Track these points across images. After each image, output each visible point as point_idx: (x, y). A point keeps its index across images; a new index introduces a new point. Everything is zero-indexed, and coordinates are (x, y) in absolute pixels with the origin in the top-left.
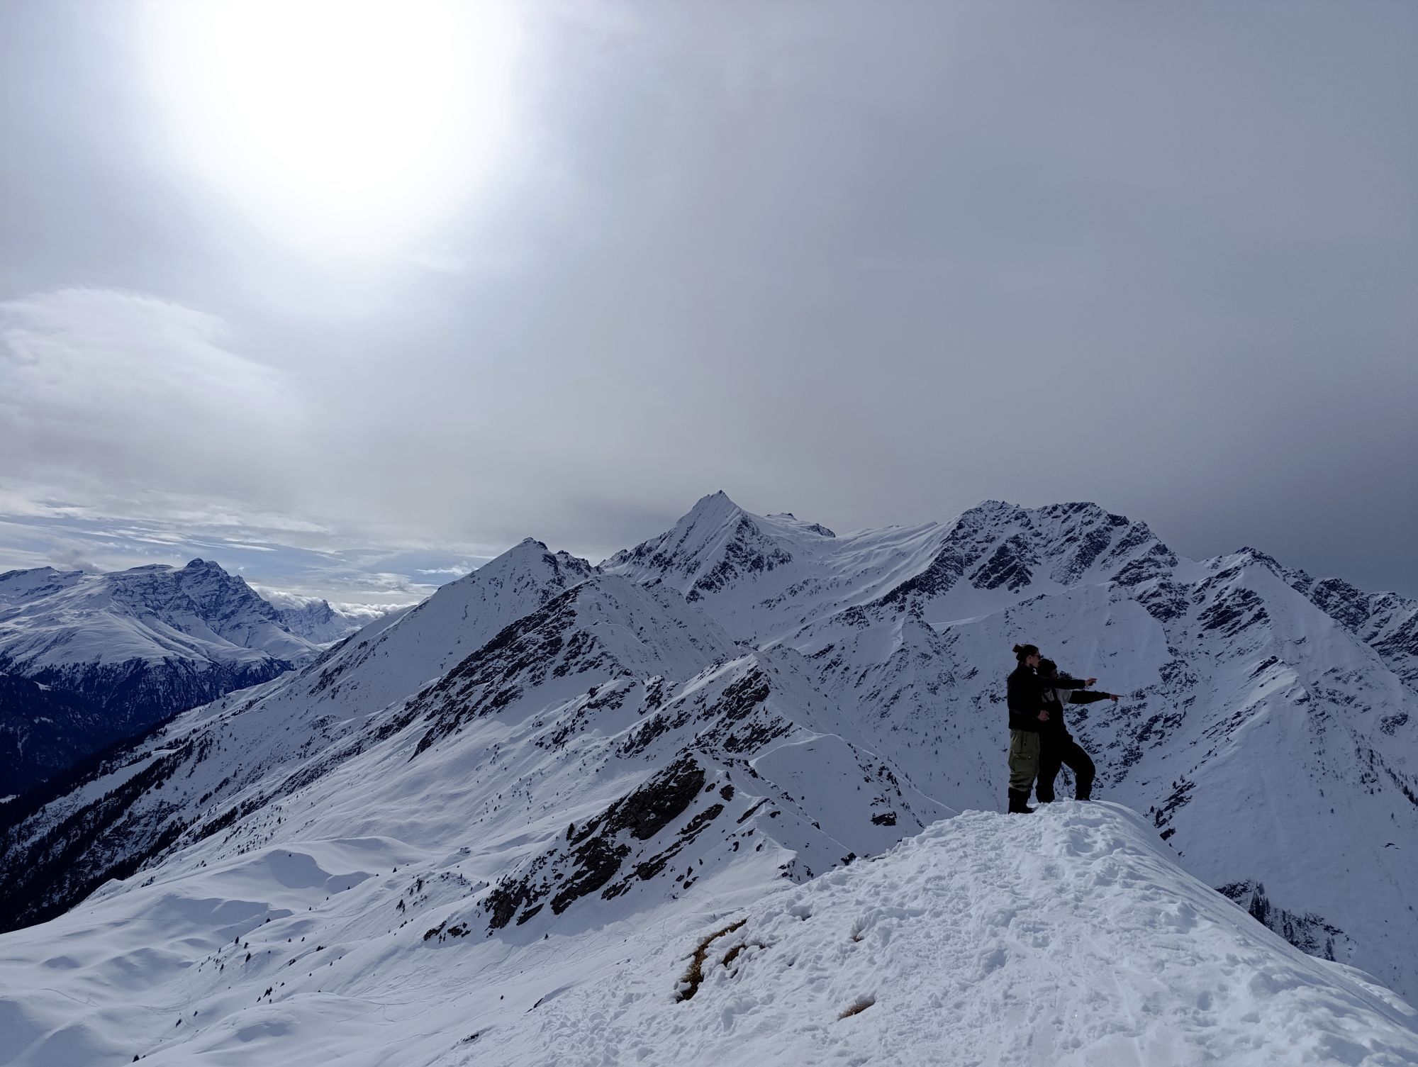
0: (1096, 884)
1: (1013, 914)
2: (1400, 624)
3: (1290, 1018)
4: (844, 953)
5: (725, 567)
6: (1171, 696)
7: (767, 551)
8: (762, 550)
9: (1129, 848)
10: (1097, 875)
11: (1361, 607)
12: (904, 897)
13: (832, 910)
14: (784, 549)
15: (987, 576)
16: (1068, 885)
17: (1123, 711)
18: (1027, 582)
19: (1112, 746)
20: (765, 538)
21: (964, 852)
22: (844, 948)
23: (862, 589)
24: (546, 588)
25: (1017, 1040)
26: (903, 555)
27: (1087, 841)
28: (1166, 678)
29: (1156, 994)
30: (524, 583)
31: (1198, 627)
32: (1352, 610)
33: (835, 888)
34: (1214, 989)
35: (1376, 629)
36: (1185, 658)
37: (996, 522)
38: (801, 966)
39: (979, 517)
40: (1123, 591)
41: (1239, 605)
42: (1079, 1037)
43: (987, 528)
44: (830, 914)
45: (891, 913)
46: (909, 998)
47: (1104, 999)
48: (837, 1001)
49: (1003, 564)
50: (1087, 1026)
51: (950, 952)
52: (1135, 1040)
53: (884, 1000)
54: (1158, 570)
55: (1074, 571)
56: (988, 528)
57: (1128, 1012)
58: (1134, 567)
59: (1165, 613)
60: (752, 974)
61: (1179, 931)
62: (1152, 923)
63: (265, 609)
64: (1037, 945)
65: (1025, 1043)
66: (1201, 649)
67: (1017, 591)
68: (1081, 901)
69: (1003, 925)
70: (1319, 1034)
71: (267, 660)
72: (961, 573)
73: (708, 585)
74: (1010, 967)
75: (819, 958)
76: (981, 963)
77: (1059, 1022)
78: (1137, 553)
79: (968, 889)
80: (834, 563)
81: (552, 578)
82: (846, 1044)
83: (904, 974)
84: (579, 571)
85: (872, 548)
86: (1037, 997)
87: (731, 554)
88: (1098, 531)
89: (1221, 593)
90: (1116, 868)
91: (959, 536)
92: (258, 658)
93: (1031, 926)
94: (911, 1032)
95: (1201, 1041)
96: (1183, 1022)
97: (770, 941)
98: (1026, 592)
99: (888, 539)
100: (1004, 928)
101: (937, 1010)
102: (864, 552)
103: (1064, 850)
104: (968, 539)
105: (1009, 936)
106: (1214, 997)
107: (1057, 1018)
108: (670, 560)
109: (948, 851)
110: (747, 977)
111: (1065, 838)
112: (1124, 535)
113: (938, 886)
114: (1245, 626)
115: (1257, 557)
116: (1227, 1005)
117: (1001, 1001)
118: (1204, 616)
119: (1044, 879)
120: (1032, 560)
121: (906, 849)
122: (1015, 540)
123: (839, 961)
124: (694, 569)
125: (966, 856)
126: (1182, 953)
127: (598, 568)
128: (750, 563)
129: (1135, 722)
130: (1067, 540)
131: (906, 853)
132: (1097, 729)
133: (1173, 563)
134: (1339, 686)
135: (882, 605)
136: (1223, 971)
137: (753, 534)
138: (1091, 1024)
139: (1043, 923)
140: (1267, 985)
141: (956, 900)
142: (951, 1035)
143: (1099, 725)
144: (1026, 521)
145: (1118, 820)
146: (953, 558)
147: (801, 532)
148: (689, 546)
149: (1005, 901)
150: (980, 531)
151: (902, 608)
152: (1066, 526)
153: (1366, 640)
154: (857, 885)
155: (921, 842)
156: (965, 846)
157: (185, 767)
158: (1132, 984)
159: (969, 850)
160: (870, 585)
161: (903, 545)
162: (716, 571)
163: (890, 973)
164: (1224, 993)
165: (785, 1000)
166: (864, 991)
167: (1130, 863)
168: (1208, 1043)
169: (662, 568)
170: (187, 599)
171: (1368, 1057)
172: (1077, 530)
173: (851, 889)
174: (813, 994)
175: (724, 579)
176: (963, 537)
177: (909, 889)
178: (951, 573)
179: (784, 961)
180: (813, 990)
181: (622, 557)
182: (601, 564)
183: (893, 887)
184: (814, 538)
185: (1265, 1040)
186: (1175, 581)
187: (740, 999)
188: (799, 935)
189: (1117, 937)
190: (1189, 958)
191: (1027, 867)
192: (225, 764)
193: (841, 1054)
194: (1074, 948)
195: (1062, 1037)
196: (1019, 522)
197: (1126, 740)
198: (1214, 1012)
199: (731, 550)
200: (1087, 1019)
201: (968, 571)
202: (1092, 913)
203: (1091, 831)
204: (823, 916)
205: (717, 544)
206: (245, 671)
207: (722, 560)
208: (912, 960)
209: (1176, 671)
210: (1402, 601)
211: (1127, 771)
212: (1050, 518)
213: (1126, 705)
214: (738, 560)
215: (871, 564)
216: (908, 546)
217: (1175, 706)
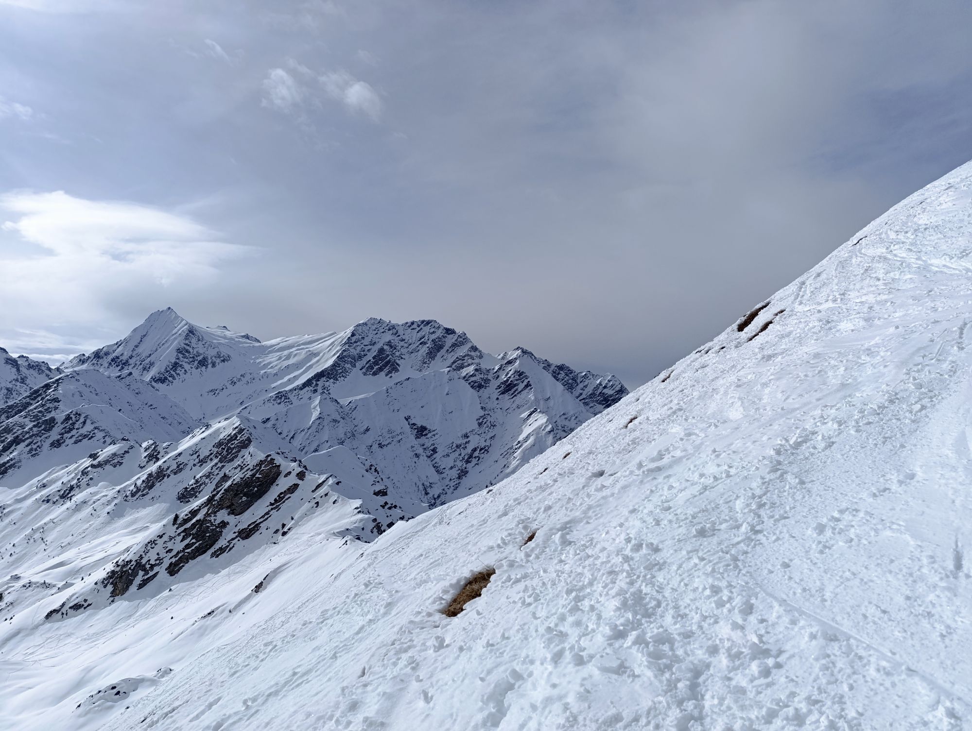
2: (592, 388)
5: (175, 366)
6: (483, 435)
7: (211, 353)
8: (207, 353)
11: (575, 379)
14: (224, 352)
15: (371, 367)
17: (457, 446)
18: (397, 371)
19: (452, 468)
20: (208, 343)
23: (286, 379)
24: (10, 386)
26: (315, 355)
28: (480, 424)
31: (496, 394)
32: (570, 381)
35: (581, 391)
36: (490, 412)
37: (376, 332)
39: (364, 328)
40: (455, 374)
41: (517, 380)
43: (370, 336)
49: (382, 359)
54: (473, 361)
55: (425, 363)
56: (371, 336)
58: (460, 359)
59: (478, 386)
66: (498, 406)
67: (391, 377)
72: (354, 366)
73: (162, 380)
78: (462, 351)
80: (264, 361)
81: (15, 377)
84: (41, 371)
85: (291, 350)
87: (180, 356)
88: (438, 338)
89: (508, 373)
91: (352, 342)
98: (397, 377)
99: (303, 344)
102: (286, 352)
104: (358, 343)
108: (127, 361)
112: (453, 340)
114: (520, 392)
115: (524, 352)
118: (499, 387)
120: (400, 356)
122: (389, 344)
124: (149, 368)
127: (58, 369)
128: (196, 362)
129: (463, 452)
130: (421, 344)
132: (443, 458)
133: (481, 357)
134: (567, 423)
135: (301, 389)
137: (199, 340)
143: (444, 456)
144: (395, 331)
146: (349, 356)
147: (237, 340)
148: (144, 349)
150: (366, 338)
151: (315, 391)
152: (420, 335)
153: (577, 397)
160: (292, 376)
161: (314, 347)
162: (168, 369)
172: (426, 338)
175: (175, 375)
176: (355, 342)
178: (348, 366)
181: (80, 360)
182: (61, 366)
184: (247, 343)
186: (484, 366)
196: (391, 332)
197: (459, 464)
199: (180, 352)
201: (359, 364)
205: (168, 348)
207: (173, 361)
209: (485, 420)
210: (593, 375)
211: (460, 483)
212: (409, 330)
213: (459, 442)
214: (186, 360)
215: (291, 361)
216: (316, 349)
217: (485, 441)
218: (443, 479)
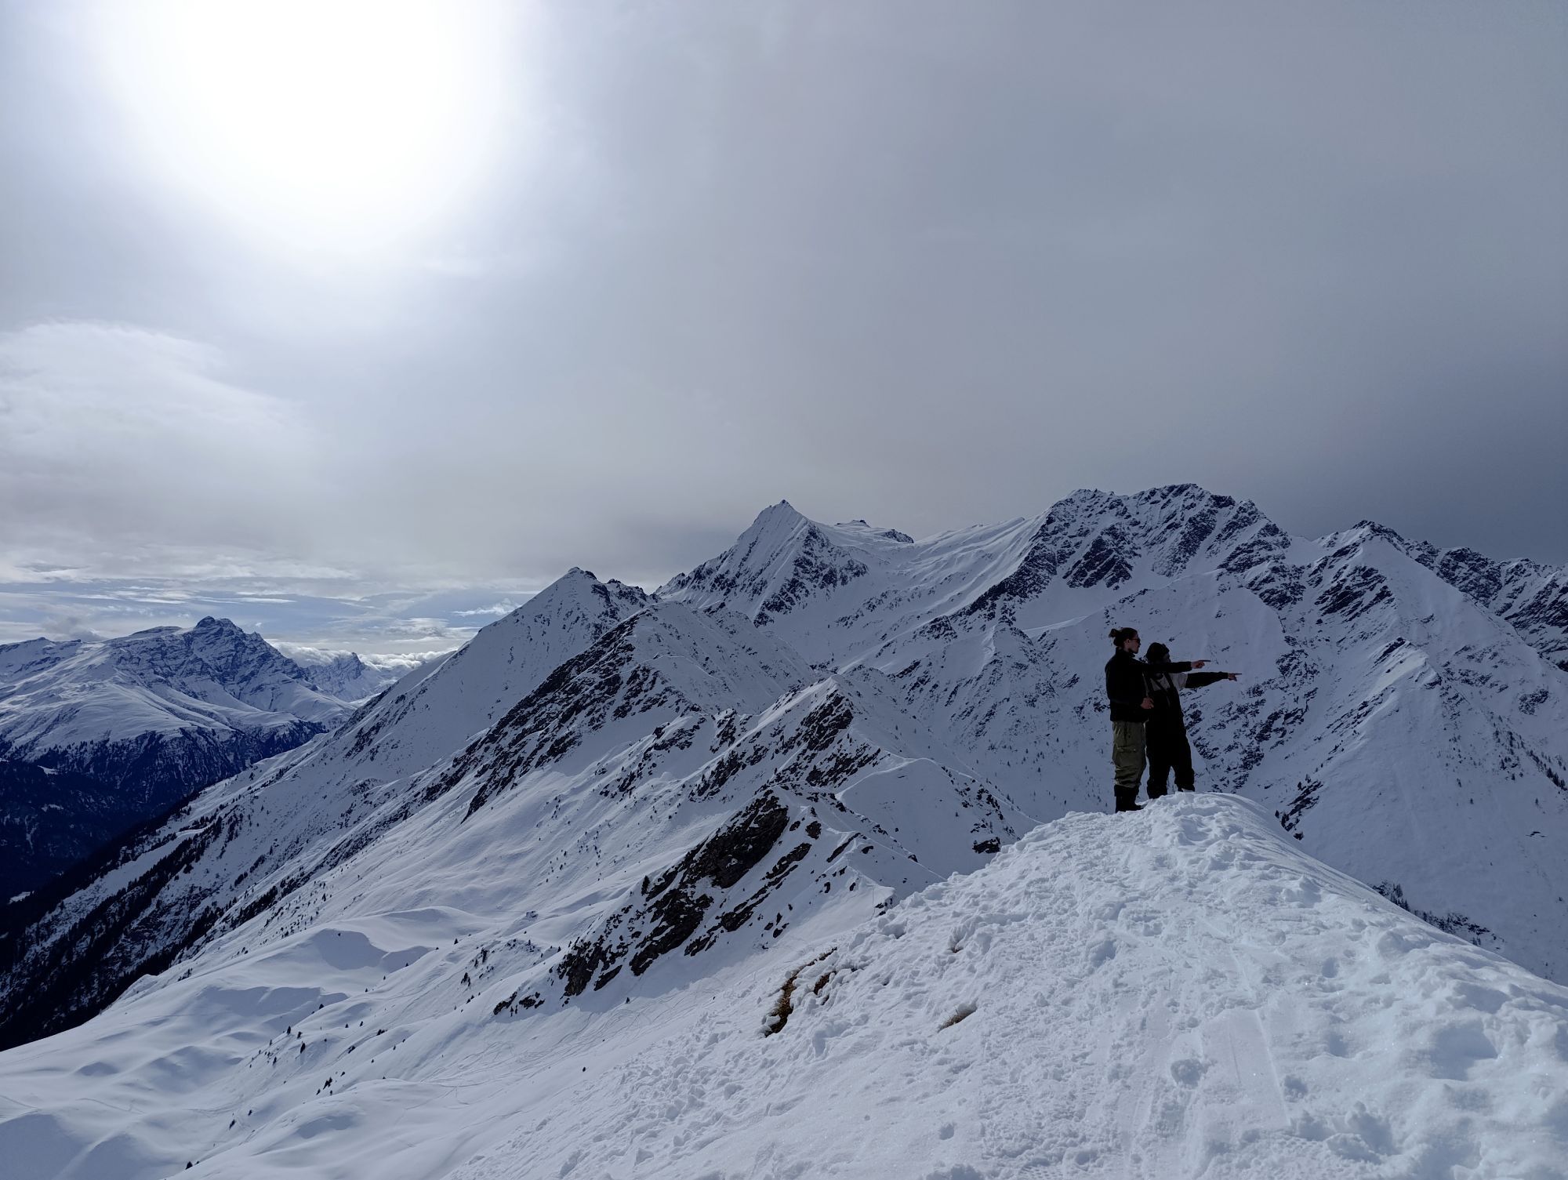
0: (1211, 869)
1: (1123, 906)
2: (1535, 593)
3: (1422, 973)
4: (942, 965)
5: (794, 584)
6: (1291, 690)
7: (840, 563)
8: (834, 563)
9: (1247, 834)
10: (1212, 859)
11: (1493, 577)
12: (1005, 903)
13: (928, 924)
14: (858, 560)
15: (1082, 573)
16: (1181, 872)
17: (1241, 710)
18: (1127, 576)
19: (1230, 748)
20: (836, 549)
21: (1068, 852)
22: (942, 960)
23: (947, 598)
24: (598, 622)
25: (1129, 1025)
26: (991, 557)
27: (1200, 829)
28: (1284, 670)
29: (1278, 965)
30: (573, 618)
31: (1316, 612)
32: (1483, 581)
33: (930, 903)
34: (1340, 955)
35: (1509, 601)
36: (1304, 647)
37: (1089, 513)
38: (897, 984)
39: (1069, 508)
40: (1232, 579)
41: (1359, 585)
42: (1196, 1017)
43: (1079, 520)
44: (925, 929)
45: (991, 919)
46: (1012, 1000)
47: (1222, 976)
48: (937, 1014)
49: (1100, 559)
50: (1204, 1005)
51: (1055, 951)
52: (1256, 1012)
53: (986, 1005)
54: (1270, 553)
55: (1178, 561)
56: (1081, 521)
57: (1248, 984)
58: (1243, 551)
59: (1279, 600)
60: (845, 998)
61: (1301, 906)
62: (1272, 901)
63: (288, 668)
64: (1148, 933)
65: (1137, 1027)
66: (1321, 636)
67: (1117, 588)
68: (1195, 887)
69: (1111, 919)
70: (1453, 983)
71: (295, 724)
72: (1054, 572)
73: (778, 606)
74: (1121, 957)
75: (916, 973)
76: (1090, 957)
77: (1175, 1004)
78: (1246, 536)
79: (1074, 888)
80: (913, 571)
81: (604, 610)
82: (947, 1051)
83: (1007, 978)
84: (634, 601)
85: (955, 552)
86: (1149, 983)
87: (800, 570)
88: (1201, 514)
89: (1340, 573)
90: (1232, 851)
91: (1049, 532)
92: (286, 722)
93: (1141, 915)
94: (1016, 1033)
95: (1327, 1006)
96: (1307, 989)
97: (862, 963)
98: (1127, 588)
99: (972, 541)
100: (1113, 922)
101: (1044, 1009)
102: (946, 556)
103: (1176, 840)
104: (1060, 534)
105: (1119, 928)
106: (1340, 963)
107: (1172, 1000)
108: (734, 581)
109: (1050, 854)
110: (839, 1001)
111: (1177, 827)
112: (1230, 517)
113: (1041, 888)
114: (1367, 608)
115: (1377, 530)
116: (1355, 970)
117: (1111, 990)
118: (1323, 599)
119: (1155, 869)
120: (1132, 552)
121: (1005, 858)
122: (1112, 531)
123: (937, 975)
124: (761, 590)
125: (1070, 856)
126: (1304, 924)
127: (654, 596)
128: (821, 578)
129: (1253, 721)
130: (1169, 527)
131: (1006, 861)
132: (1212, 731)
133: (1285, 544)
134: (1472, 666)
135: (969, 613)
136: (1349, 937)
137: (823, 545)
138: (1209, 1001)
139: (1154, 912)
140: (1398, 945)
141: (1061, 900)
142: (1059, 1030)
143: (1214, 727)
144: (1121, 509)
145: (1234, 807)
146: (1045, 556)
147: (876, 540)
148: (754, 564)
149: (1114, 894)
150: (1072, 525)
151: (992, 616)
152: (1166, 512)
153: (1500, 613)
154: (954, 898)
155: (1021, 848)
156: (1068, 847)
157: (214, 847)
158: (1252, 958)
159: (1073, 851)
160: (955, 593)
161: (988, 545)
162: (785, 590)
163: (991, 979)
164: (1351, 958)
165: (881, 1018)
166: (966, 1000)
167: (1248, 846)
168: (1334, 1007)
169: (725, 590)
170: (200, 662)
171: (1507, 1002)
172: (1178, 516)
173: (948, 903)
174: (911, 1010)
175: (794, 598)
176: (1054, 532)
177: (1009, 895)
178: (1043, 573)
179: (878, 981)
180: (911, 1006)
181: (679, 582)
182: (657, 590)
183: (993, 895)
184: (890, 545)
185: (1397, 997)
186: (1288, 563)
187: (832, 1022)
188: (892, 953)
189: (1234, 915)
190: (1313, 927)
191: (1136, 860)
192: (259, 840)
193: (942, 1062)
194: (1189, 931)
195: (1177, 1018)
196: (1115, 511)
197: (1245, 742)
198: (1341, 979)
199: (800, 565)
200: (1203, 997)
201: (1062, 569)
202: (1208, 897)
203: (1205, 820)
204: (919, 931)
205: (783, 560)
206: (273, 737)
207: (791, 577)
208: (1015, 963)
209: (1294, 662)
210: (1537, 567)
211: (1247, 775)
212: (1148, 505)
213: (1243, 703)
214: (808, 576)
215: (954, 570)
216: (994, 547)
217: (1296, 701)
218: (1214, 767)
